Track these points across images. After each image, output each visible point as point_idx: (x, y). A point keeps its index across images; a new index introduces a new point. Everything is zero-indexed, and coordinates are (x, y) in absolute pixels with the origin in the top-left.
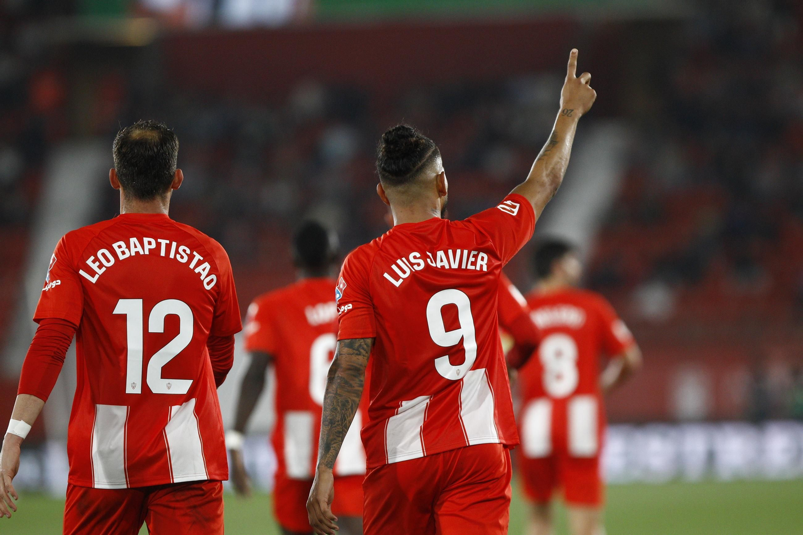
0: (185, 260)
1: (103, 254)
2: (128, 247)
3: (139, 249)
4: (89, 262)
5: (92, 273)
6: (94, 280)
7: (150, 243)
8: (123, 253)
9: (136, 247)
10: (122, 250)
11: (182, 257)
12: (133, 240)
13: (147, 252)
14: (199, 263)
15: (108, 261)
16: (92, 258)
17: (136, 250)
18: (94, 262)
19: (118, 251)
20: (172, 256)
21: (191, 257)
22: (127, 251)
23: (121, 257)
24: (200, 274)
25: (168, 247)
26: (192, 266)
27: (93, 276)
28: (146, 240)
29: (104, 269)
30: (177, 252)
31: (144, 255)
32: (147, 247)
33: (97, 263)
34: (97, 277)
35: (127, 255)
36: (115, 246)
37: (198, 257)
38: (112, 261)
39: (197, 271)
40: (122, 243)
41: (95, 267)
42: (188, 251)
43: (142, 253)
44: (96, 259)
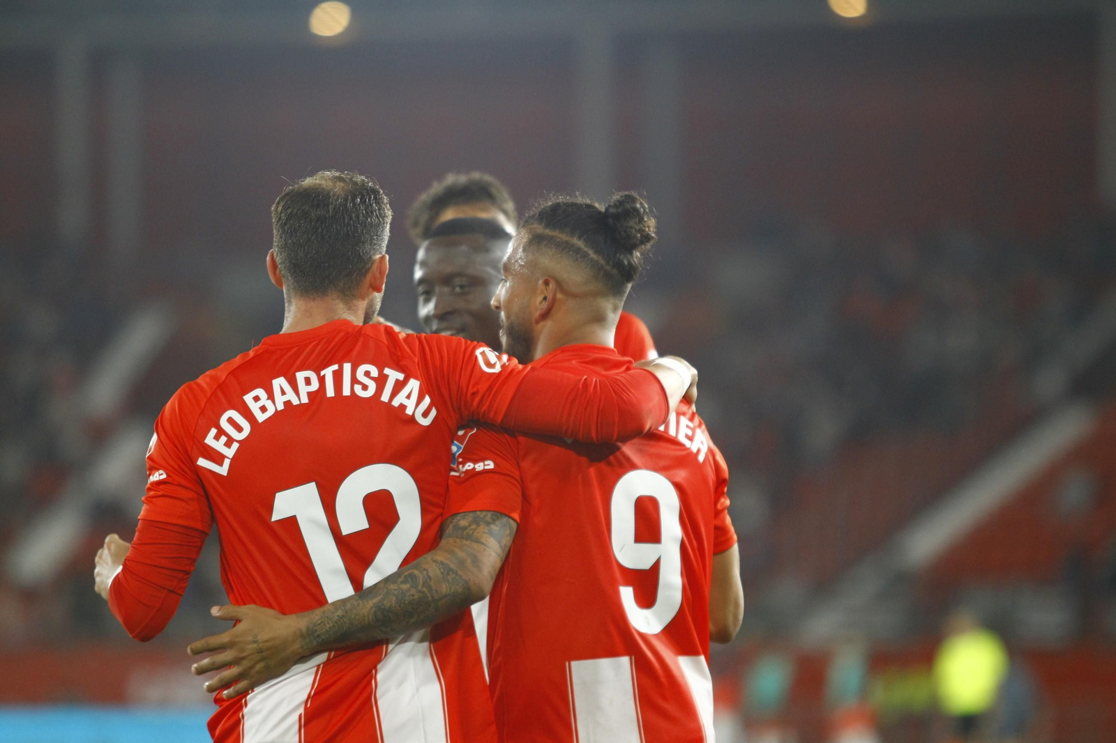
0: (371, 392)
1: (231, 421)
2: (271, 397)
3: (291, 396)
4: (210, 440)
5: (218, 458)
6: (223, 470)
7: (308, 381)
8: (263, 409)
9: (283, 393)
10: (260, 404)
11: (365, 388)
12: (279, 383)
13: (305, 400)
14: (399, 386)
15: (239, 429)
16: (214, 431)
17: (285, 398)
18: (217, 438)
19: (254, 408)
20: (346, 392)
21: (381, 381)
22: (269, 404)
23: (261, 417)
24: (403, 407)
25: (338, 376)
26: (385, 397)
27: (220, 464)
28: (301, 376)
29: (235, 446)
30: (354, 381)
31: (301, 405)
32: (304, 390)
33: (223, 439)
34: (227, 463)
35: (271, 411)
36: (248, 399)
37: (394, 375)
38: (247, 427)
39: (396, 403)
40: (260, 392)
41: (219, 446)
42: (374, 372)
43: (295, 402)
44: (221, 432)
